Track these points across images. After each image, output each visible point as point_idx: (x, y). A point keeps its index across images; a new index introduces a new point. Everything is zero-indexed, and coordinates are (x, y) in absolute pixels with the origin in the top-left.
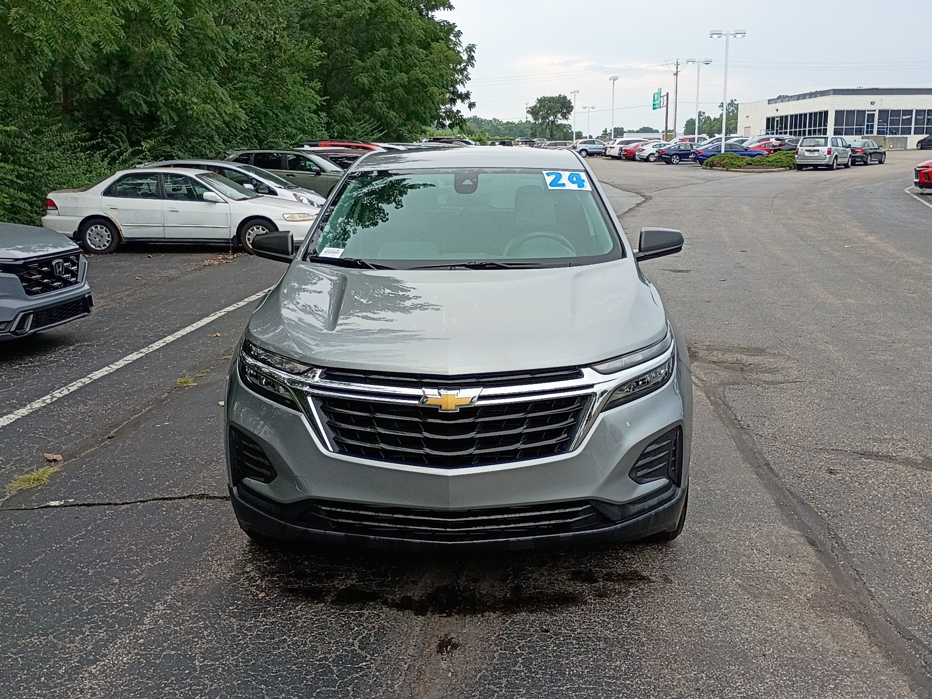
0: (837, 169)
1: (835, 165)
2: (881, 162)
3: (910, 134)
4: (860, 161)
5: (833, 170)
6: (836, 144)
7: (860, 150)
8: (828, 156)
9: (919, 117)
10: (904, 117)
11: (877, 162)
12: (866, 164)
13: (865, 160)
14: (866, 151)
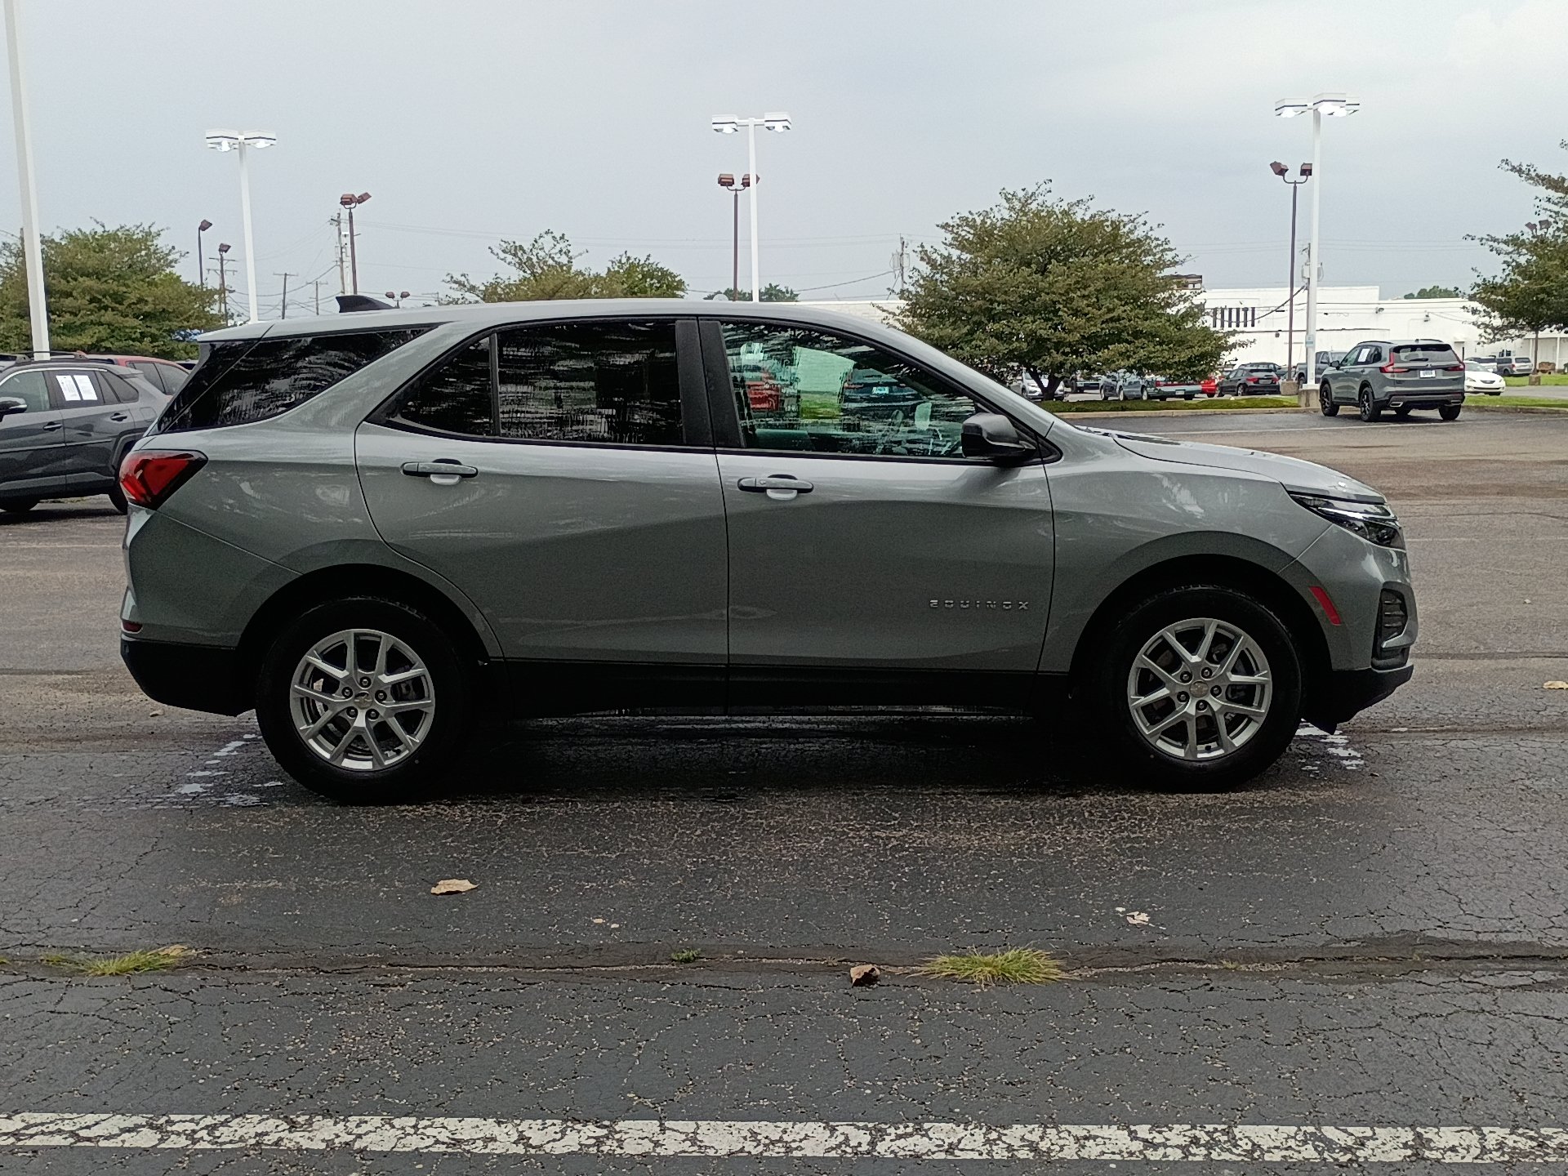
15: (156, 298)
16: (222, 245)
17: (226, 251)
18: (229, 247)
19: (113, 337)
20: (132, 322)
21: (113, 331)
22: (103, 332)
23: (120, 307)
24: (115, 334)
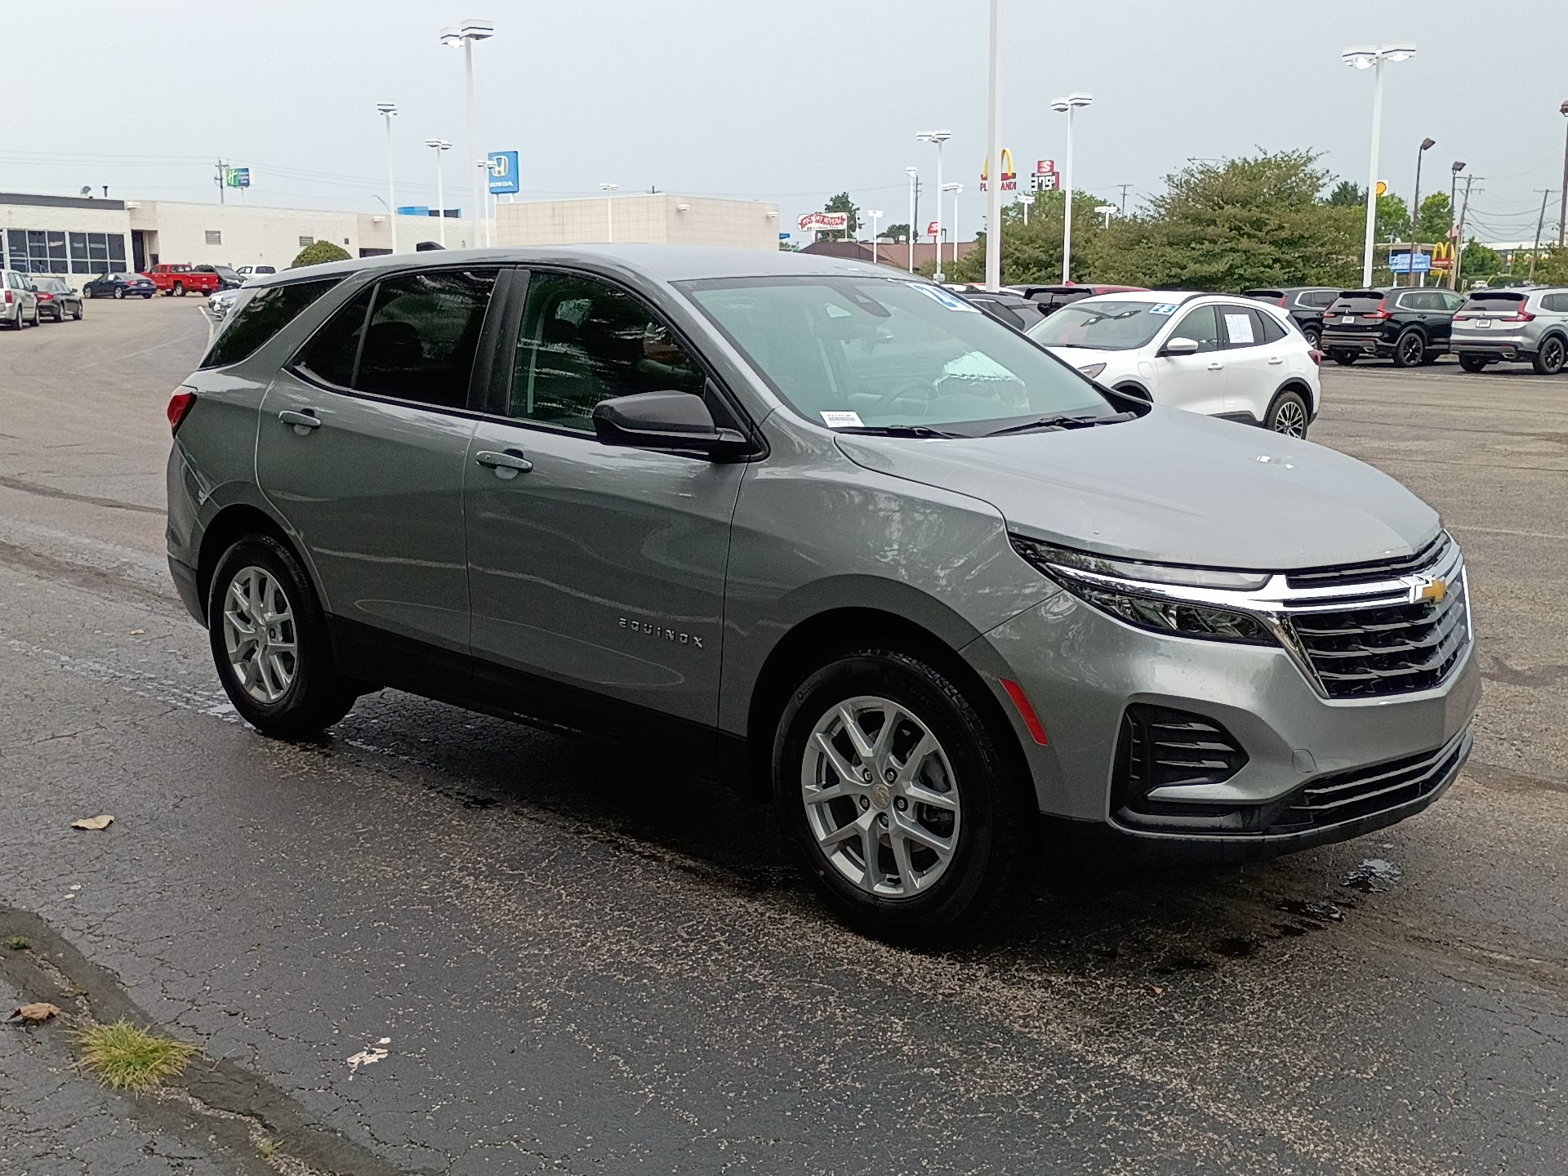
0: (24, 327)
1: (20, 320)
2: (77, 317)
3: (67, 272)
4: (48, 315)
5: (18, 329)
6: (15, 285)
7: (46, 297)
8: (8, 305)
9: (76, 245)
10: (52, 244)
11: (71, 317)
12: (58, 319)
13: (56, 313)
14: (54, 298)
15: (1294, 224)
16: (1456, 163)
17: (1460, 170)
18: (1464, 165)
19: (1247, 264)
20: (1267, 248)
21: (1248, 258)
22: (1238, 258)
23: (1259, 234)
24: (1250, 260)
